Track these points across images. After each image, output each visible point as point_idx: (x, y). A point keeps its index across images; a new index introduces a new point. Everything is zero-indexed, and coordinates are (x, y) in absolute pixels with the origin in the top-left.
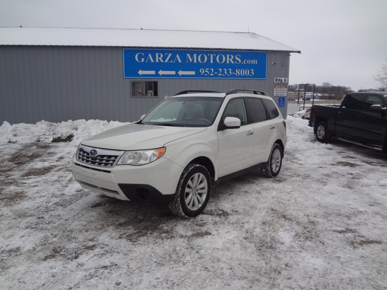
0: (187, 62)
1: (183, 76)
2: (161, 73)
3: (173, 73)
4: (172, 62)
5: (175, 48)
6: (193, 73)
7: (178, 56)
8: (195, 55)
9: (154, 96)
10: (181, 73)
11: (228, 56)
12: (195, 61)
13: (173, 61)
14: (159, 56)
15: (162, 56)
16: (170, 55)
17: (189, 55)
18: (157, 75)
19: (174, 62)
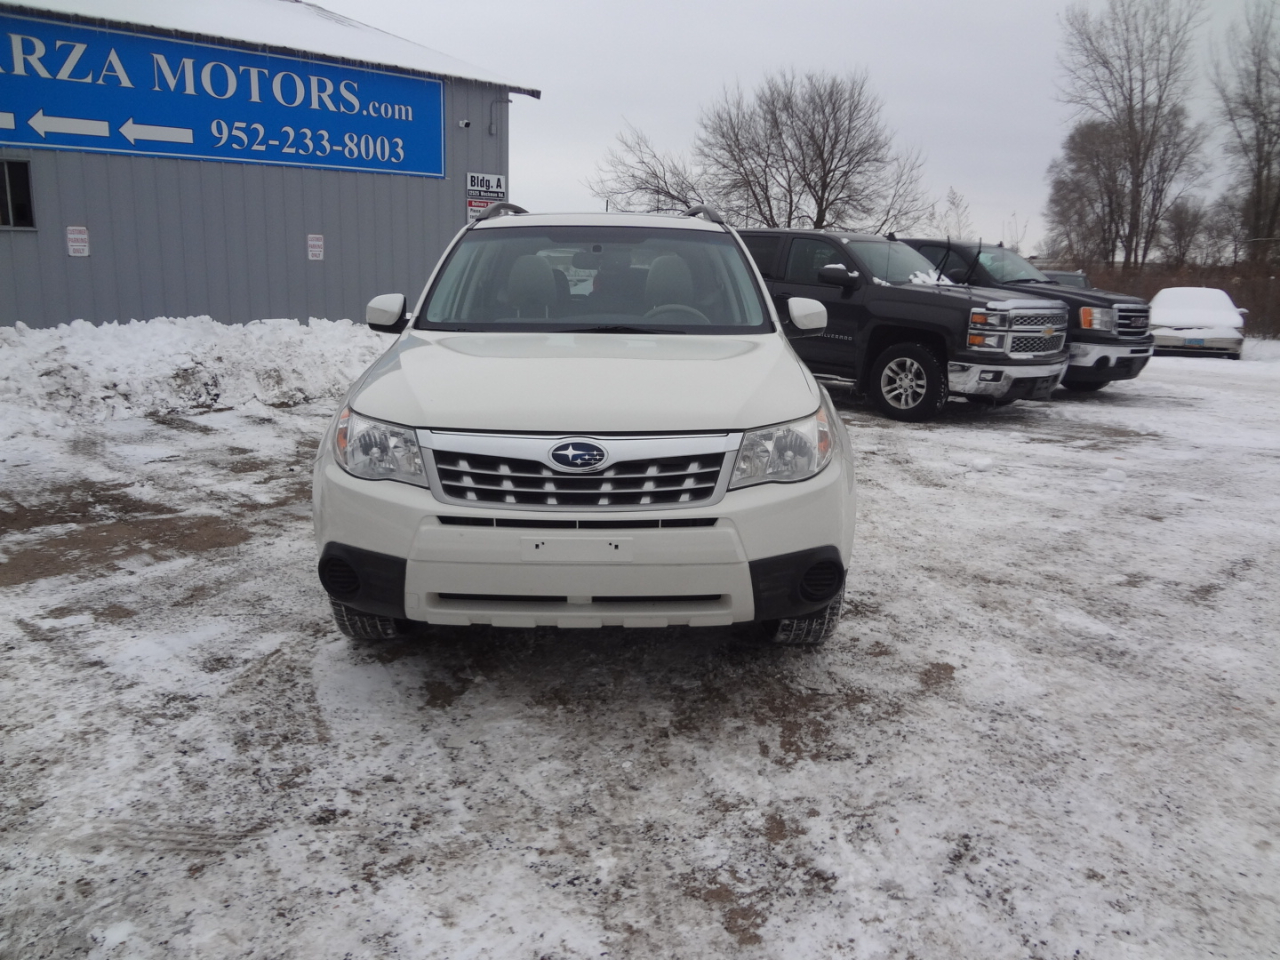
0: (157, 88)
1: (142, 144)
2: (41, 123)
3: (100, 128)
4: (89, 80)
5: (102, 22)
6: (185, 136)
7: (113, 57)
8: (188, 64)
9: (15, 225)
10: (132, 131)
11: (314, 80)
12: (190, 89)
13: (95, 79)
14: (28, 49)
15: (40, 49)
16: (79, 49)
17: (161, 59)
18: (23, 131)
19: (100, 82)
